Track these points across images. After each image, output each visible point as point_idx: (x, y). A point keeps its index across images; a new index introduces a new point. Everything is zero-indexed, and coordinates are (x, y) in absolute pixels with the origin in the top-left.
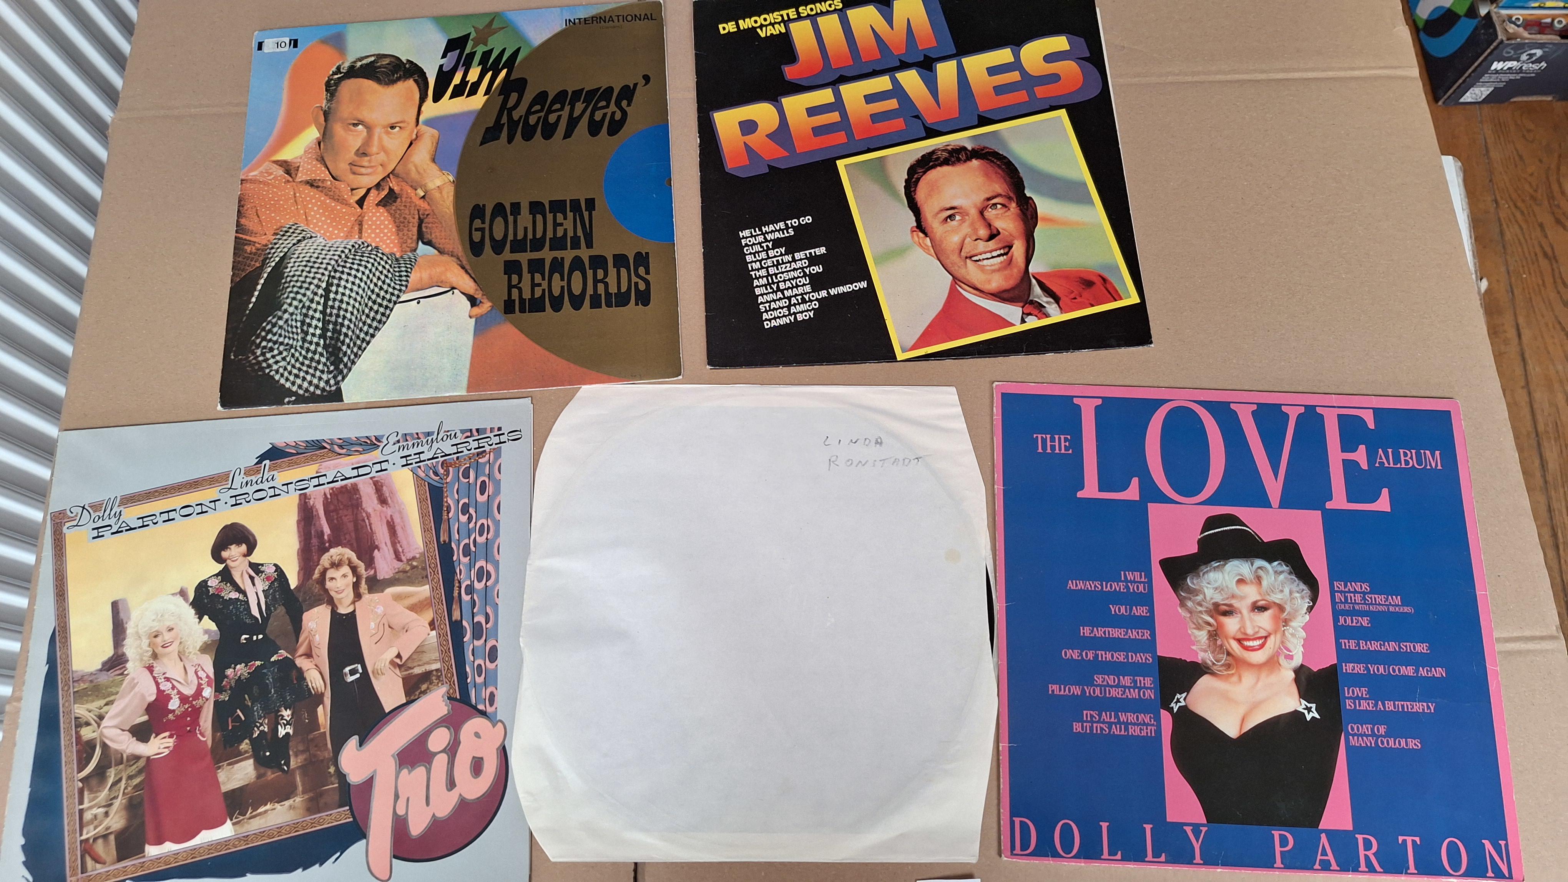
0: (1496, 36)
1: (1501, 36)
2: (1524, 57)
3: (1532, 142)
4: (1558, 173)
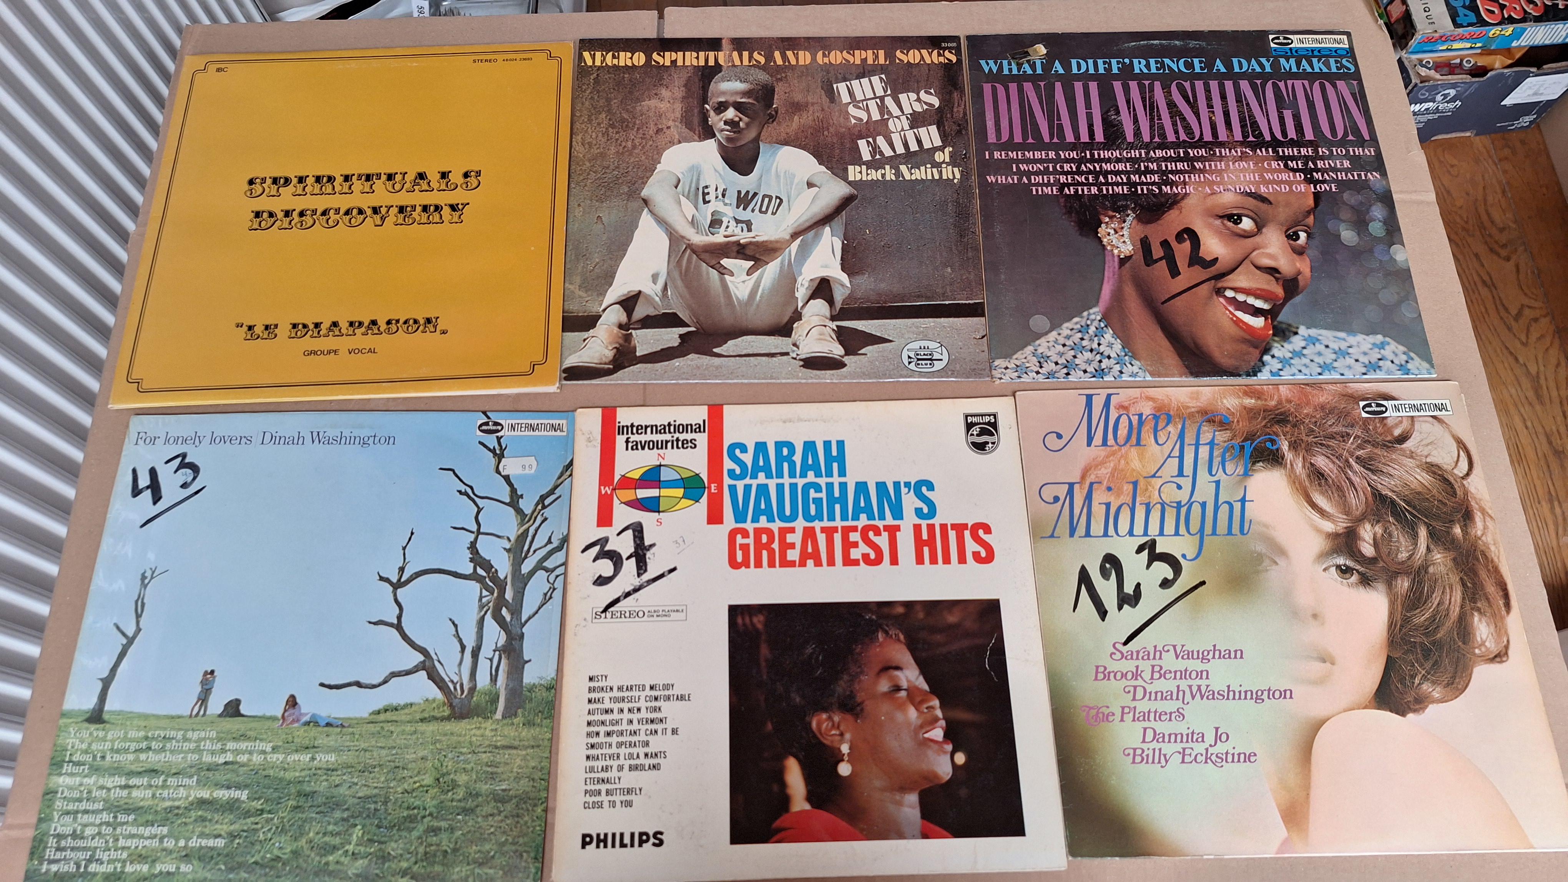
0: (1411, 82)
1: (1415, 80)
2: (1439, 98)
3: (1457, 176)
4: (1485, 204)
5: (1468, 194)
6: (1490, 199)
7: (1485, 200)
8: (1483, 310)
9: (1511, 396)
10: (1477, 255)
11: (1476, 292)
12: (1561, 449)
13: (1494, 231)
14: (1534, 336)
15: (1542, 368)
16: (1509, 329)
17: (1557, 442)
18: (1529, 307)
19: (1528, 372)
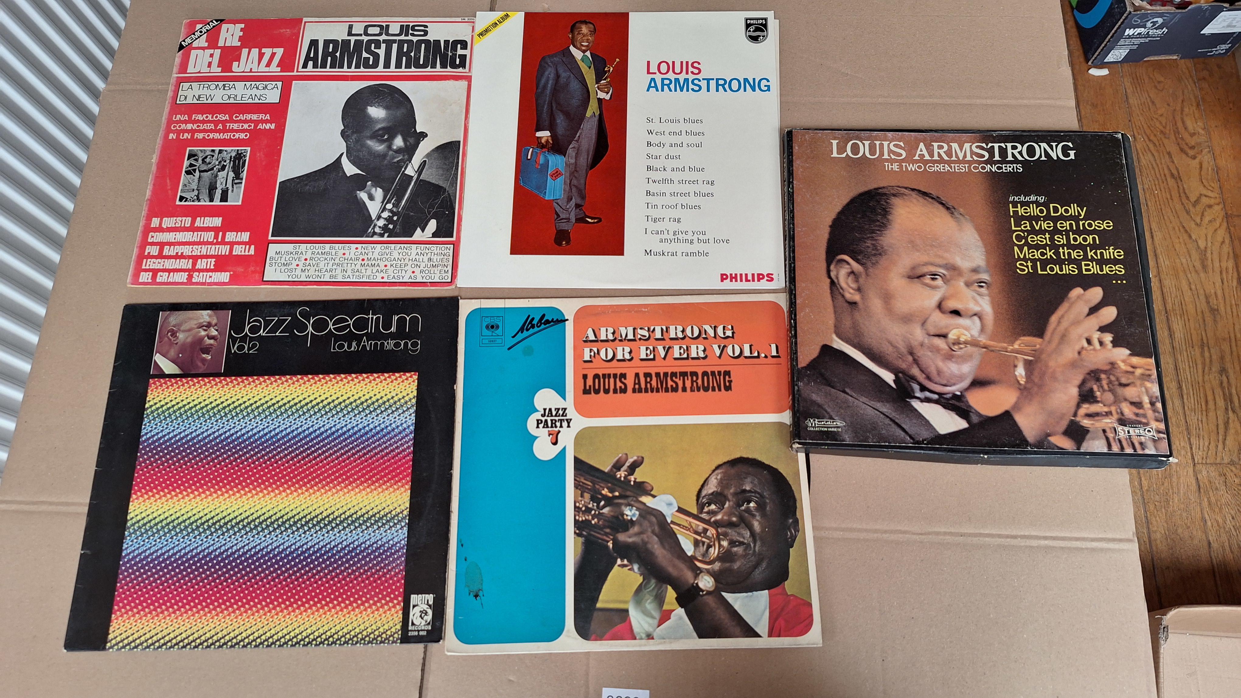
0: (1126, 9)
1: (1129, 8)
2: (1149, 25)
3: (1162, 91)
4: (1182, 114)
5: (1168, 105)
6: (1186, 110)
7: (1182, 110)
8: (1169, 197)
9: (1182, 264)
10: (1169, 154)
11: (1165, 182)
12: (1216, 307)
13: (1186, 136)
14: (1207, 219)
15: (1209, 244)
16: (1188, 212)
17: (1213, 301)
18: (1206, 196)
19: (1199, 247)
